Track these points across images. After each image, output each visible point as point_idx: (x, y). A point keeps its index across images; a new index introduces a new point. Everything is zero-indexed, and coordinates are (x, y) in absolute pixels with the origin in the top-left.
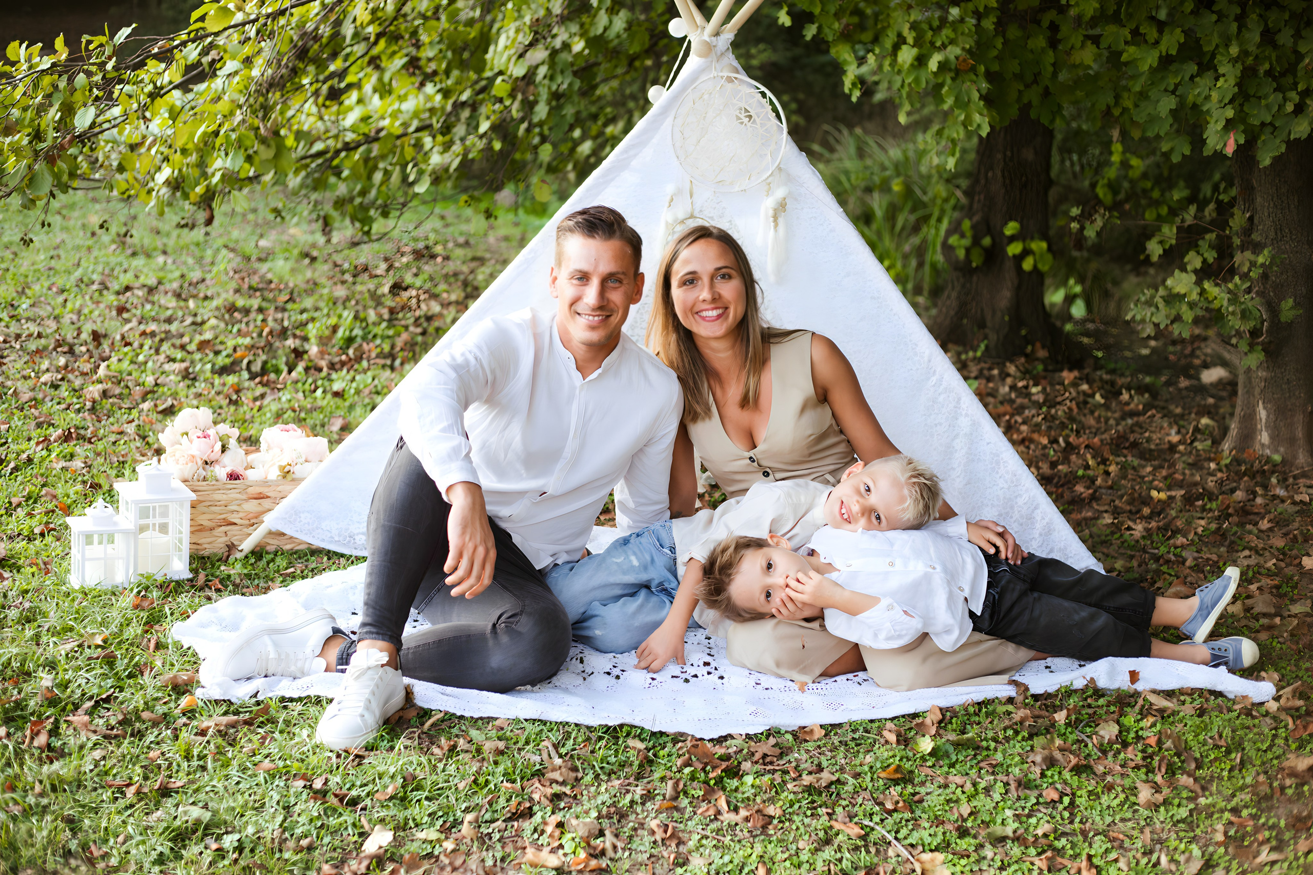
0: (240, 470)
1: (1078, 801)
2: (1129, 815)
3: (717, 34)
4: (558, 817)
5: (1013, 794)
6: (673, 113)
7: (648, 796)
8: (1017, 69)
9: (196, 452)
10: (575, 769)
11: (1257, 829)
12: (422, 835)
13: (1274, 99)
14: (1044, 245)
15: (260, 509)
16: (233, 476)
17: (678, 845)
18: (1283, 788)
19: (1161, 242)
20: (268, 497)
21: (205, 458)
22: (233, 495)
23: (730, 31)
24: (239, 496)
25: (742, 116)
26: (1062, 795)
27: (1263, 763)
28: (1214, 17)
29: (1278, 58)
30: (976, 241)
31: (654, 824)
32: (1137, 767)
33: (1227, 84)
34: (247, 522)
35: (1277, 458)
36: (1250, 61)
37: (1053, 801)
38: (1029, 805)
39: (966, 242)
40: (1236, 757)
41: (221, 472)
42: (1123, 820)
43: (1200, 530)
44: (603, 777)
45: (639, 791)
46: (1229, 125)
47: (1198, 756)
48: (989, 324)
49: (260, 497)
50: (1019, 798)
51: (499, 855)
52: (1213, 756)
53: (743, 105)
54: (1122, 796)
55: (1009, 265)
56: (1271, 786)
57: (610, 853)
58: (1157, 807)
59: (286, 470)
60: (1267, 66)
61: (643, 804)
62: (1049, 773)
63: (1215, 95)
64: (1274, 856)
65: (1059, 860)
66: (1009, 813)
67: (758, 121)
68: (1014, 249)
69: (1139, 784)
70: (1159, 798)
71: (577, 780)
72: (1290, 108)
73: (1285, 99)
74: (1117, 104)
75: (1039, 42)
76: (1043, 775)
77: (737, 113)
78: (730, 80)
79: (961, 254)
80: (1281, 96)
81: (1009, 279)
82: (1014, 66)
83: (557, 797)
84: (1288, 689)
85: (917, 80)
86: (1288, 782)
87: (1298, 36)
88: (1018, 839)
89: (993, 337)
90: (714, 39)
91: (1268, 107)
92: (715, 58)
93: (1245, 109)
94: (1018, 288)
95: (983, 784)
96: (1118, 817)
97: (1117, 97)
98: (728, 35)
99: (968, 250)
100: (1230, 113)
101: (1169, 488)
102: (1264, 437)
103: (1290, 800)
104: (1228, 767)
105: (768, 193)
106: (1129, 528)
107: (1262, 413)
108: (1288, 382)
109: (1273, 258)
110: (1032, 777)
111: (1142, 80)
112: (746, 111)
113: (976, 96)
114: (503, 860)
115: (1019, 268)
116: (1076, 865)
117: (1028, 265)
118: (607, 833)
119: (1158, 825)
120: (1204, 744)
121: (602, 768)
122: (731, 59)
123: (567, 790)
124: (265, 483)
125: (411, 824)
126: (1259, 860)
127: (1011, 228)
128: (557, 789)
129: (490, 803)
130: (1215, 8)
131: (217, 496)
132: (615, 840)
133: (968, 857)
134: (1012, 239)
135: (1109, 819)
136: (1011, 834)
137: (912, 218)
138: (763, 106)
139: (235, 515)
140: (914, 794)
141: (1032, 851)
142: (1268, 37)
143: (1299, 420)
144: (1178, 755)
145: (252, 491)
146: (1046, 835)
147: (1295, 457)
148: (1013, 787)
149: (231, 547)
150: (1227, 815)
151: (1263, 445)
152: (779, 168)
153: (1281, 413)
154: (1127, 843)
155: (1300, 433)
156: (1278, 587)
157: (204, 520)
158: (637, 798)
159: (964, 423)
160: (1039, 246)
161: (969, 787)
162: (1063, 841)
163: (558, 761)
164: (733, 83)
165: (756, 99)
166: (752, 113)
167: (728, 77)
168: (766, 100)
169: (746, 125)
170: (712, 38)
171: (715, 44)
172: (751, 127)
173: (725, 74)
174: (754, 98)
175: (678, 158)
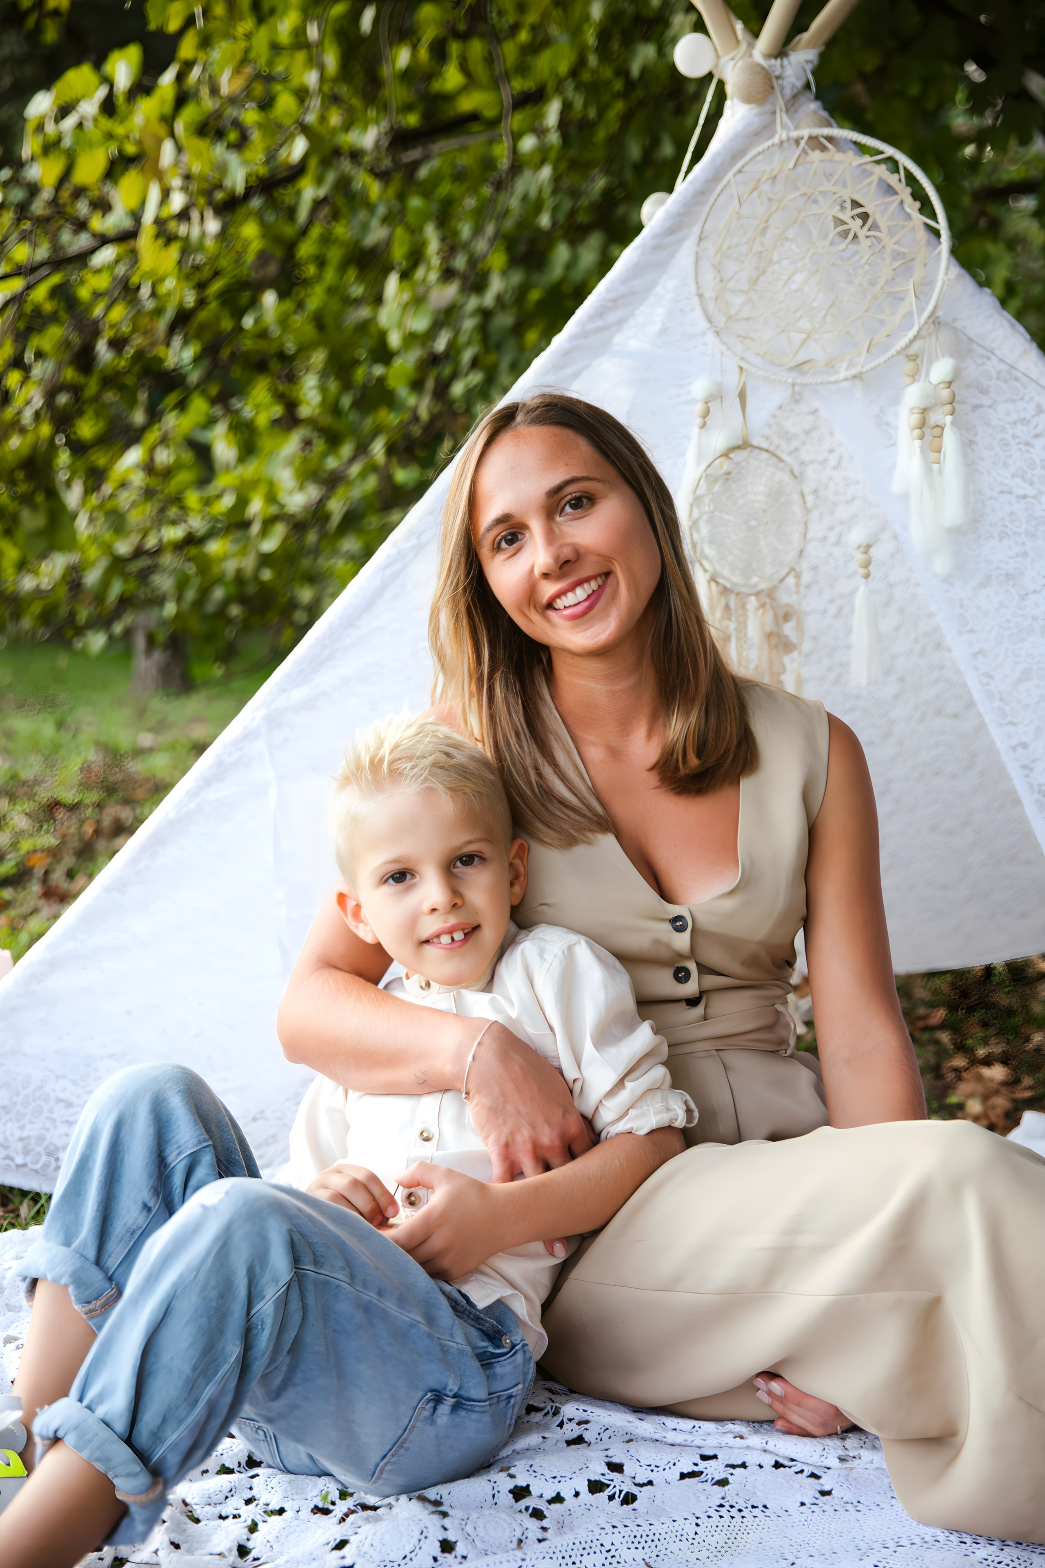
3: (781, 50)
6: (696, 230)
23: (810, 45)
25: (846, 216)
67: (882, 222)
77: (836, 211)
90: (778, 63)
92: (780, 103)
98: (804, 56)
112: (856, 204)
122: (813, 106)
138: (890, 190)
152: (935, 320)
164: (824, 149)
165: (875, 178)
166: (868, 209)
167: (811, 138)
168: (896, 176)
169: (855, 236)
170: (773, 61)
171: (777, 73)
172: (867, 237)
173: (806, 132)
174: (871, 174)
175: (710, 322)
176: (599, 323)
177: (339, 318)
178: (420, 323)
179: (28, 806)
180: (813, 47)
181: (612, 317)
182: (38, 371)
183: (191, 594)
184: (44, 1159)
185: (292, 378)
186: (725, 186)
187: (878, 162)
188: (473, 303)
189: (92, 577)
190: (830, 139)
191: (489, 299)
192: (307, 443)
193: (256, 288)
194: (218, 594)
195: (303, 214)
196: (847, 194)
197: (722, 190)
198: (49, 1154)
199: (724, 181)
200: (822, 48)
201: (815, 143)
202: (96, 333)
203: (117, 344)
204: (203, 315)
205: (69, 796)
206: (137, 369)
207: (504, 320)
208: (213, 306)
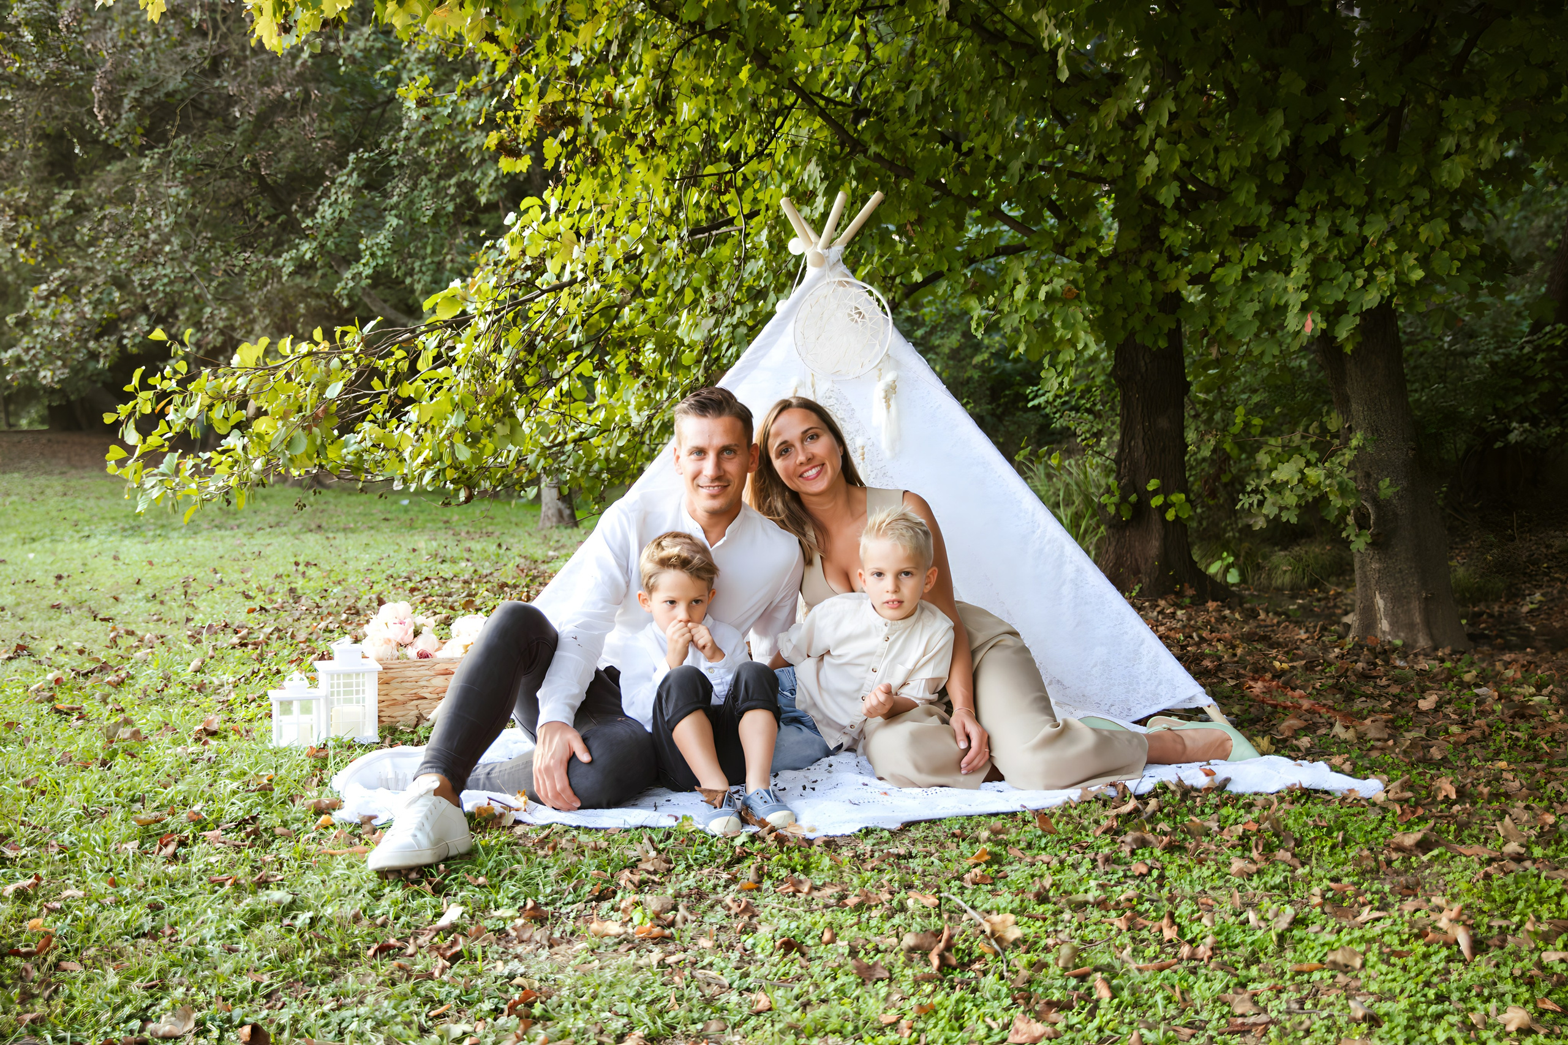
0: (429, 650)
1: (1167, 873)
2: (1221, 883)
3: (829, 247)
4: (637, 898)
5: (1101, 869)
6: (794, 318)
7: (734, 880)
8: (1120, 301)
9: (391, 636)
10: (669, 862)
11: (1358, 894)
12: (498, 913)
13: (1344, 278)
14: (1183, 496)
16: (423, 655)
17: (750, 918)
18: (1389, 862)
19: (1269, 453)
21: (399, 640)
22: (423, 672)
23: (840, 244)
24: (428, 672)
25: (853, 313)
26: (1150, 869)
27: (1367, 842)
28: (1288, 226)
29: (1346, 245)
30: (1124, 499)
31: (728, 900)
32: (1234, 847)
33: (1300, 270)
34: (436, 696)
35: (1398, 642)
36: (1320, 250)
37: (1141, 874)
38: (1115, 877)
39: (1115, 499)
40: (1339, 836)
41: (412, 652)
42: (1213, 888)
43: (1318, 685)
44: (696, 867)
45: (725, 876)
46: (1305, 308)
47: (1297, 835)
48: (1143, 567)
50: (1106, 873)
51: (569, 929)
52: (1312, 835)
53: (854, 304)
54: (1213, 869)
55: (1155, 517)
56: (1376, 860)
57: (680, 925)
58: (1250, 877)
60: (1336, 252)
61: (726, 887)
62: (1140, 851)
63: (1291, 287)
64: (1377, 914)
65: (1140, 920)
66: (1093, 883)
68: (1156, 501)
69: (1233, 859)
70: (1254, 868)
71: (669, 870)
72: (1359, 283)
73: (1355, 277)
74: (1212, 324)
75: (1139, 275)
76: (1133, 853)
77: (849, 311)
78: (841, 283)
79: (1112, 510)
80: (1350, 274)
81: (1156, 528)
82: (1117, 298)
83: (643, 883)
84: (1397, 783)
85: (1030, 313)
86: (1394, 856)
87: (1361, 224)
88: (1101, 904)
89: (1146, 580)
91: (1339, 286)
92: (829, 268)
93: (1319, 291)
94: (1165, 538)
95: (1070, 861)
96: (1208, 886)
97: (1212, 319)
98: (839, 248)
99: (1118, 506)
100: (1305, 296)
101: (1292, 660)
102: (1385, 625)
103: (1397, 873)
104: (1330, 844)
105: (880, 378)
106: (1250, 687)
107: (1380, 603)
108: (1401, 571)
109: (1365, 439)
110: (1122, 855)
111: (1231, 295)
112: (857, 308)
113: (1081, 317)
114: (572, 934)
115: (1164, 520)
116: (1157, 924)
117: (1170, 516)
118: (681, 907)
119: (1251, 891)
120: (1305, 824)
121: (696, 860)
122: (842, 268)
123: (656, 878)
124: (451, 660)
125: (492, 905)
126: (1360, 919)
127: (1153, 484)
128: (646, 876)
129: (575, 889)
130: (1288, 219)
131: (409, 673)
132: (687, 914)
133: (1045, 920)
134: (1155, 493)
135: (1198, 888)
136: (1091, 900)
137: (1093, 522)
138: (872, 305)
139: (425, 690)
140: (998, 872)
141: (1113, 913)
142: (1336, 232)
143: (1415, 606)
144: (1277, 835)
145: (440, 667)
146: (1130, 900)
147: (1416, 641)
148: (1100, 863)
149: (420, 718)
150: (1326, 882)
151: (1384, 632)
152: (887, 355)
153: (1397, 600)
154: (1217, 907)
155: (1417, 618)
156: (1392, 721)
157: (396, 695)
158: (722, 882)
159: (1069, 570)
160: (1178, 498)
161: (1055, 864)
162: (1147, 905)
163: (653, 854)
164: (844, 286)
165: (864, 298)
166: (862, 310)
168: (872, 297)
169: (856, 321)
170: (825, 250)
171: (826, 255)
172: (861, 321)
173: (837, 279)
175: (800, 354)
176: (754, 356)
177: (663, 320)
178: (698, 336)
179: (489, 586)
180: (842, 244)
181: (759, 354)
182: (506, 352)
183: (582, 467)
185: (637, 351)
188: (727, 320)
189: (531, 459)
190: (847, 282)
191: (735, 320)
192: (644, 385)
193: (621, 306)
194: (596, 467)
195: (644, 270)
197: (805, 302)
199: (805, 298)
202: (537, 335)
203: (546, 339)
204: (591, 320)
205: (511, 582)
206: (556, 351)
207: (743, 330)
208: (597, 316)
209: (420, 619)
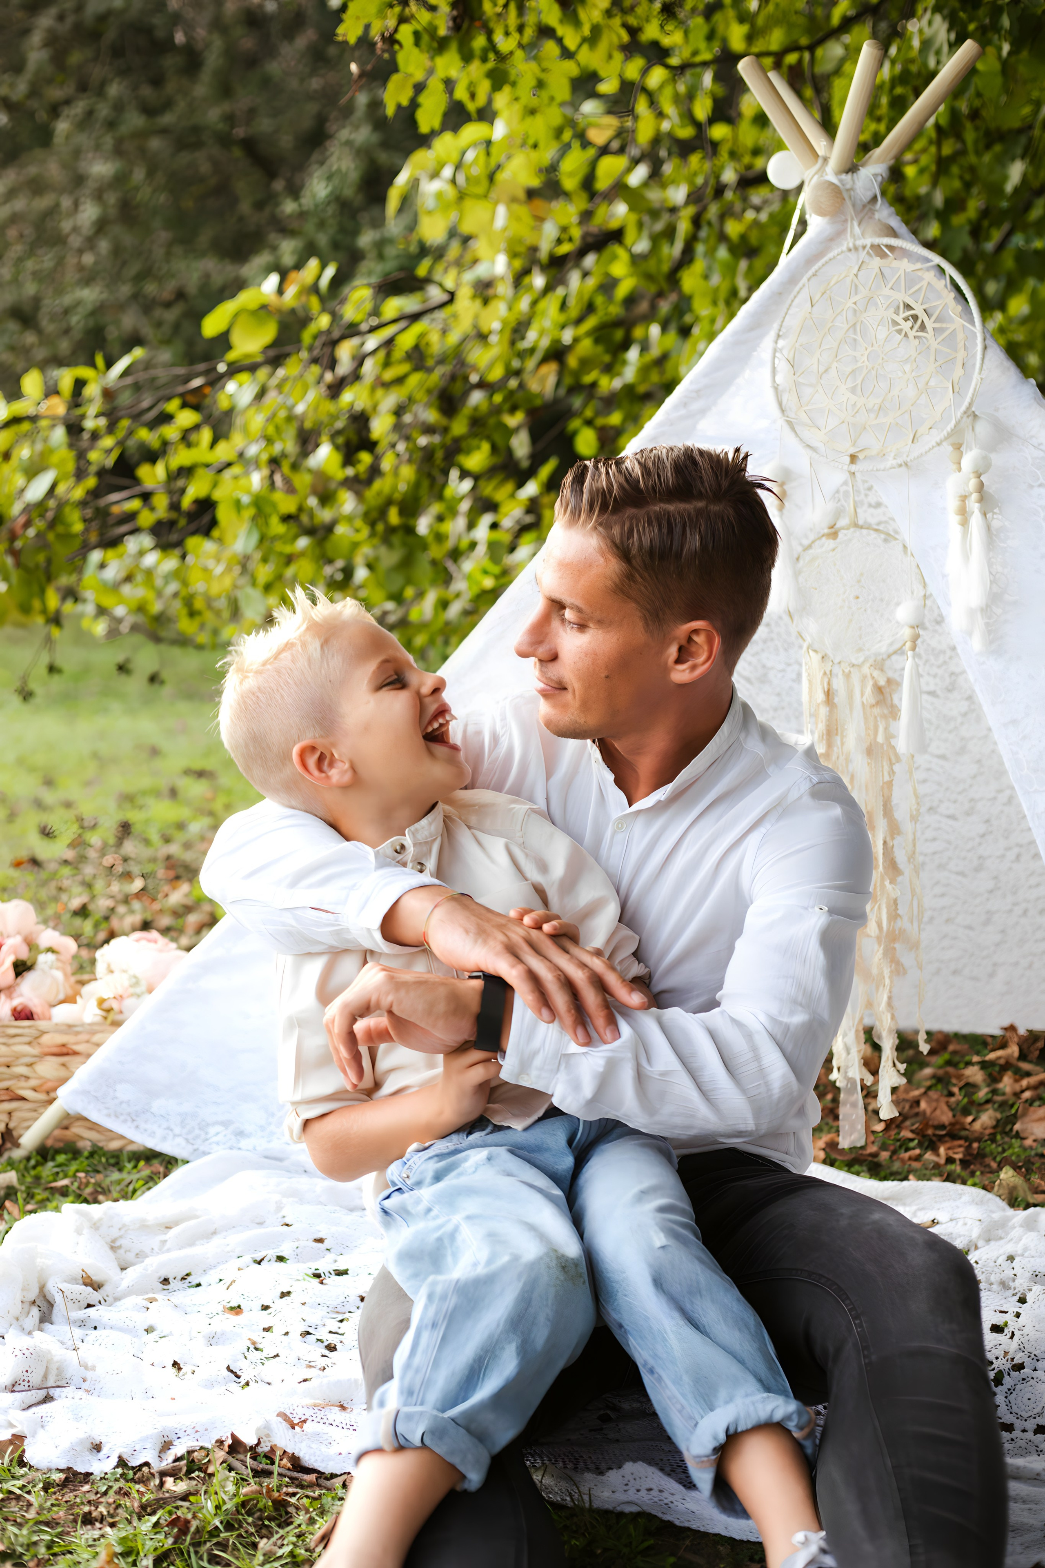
0: (35, 1004)
3: (852, 168)
15: (63, 1073)
16: (23, 1014)
20: (75, 1053)
22: (20, 1047)
23: (880, 160)
24: (27, 1049)
25: (899, 317)
34: (42, 1097)
41: (4, 1006)
49: (64, 1052)
59: (106, 1005)
67: (929, 324)
77: (891, 313)
90: (847, 178)
92: (849, 214)
112: (908, 307)
124: (69, 1028)
138: (938, 294)
139: (23, 1083)
145: (51, 1040)
149: (6, 1139)
164: (883, 256)
165: (924, 283)
166: (919, 311)
167: (872, 246)
168: (943, 282)
169: (906, 335)
170: (844, 176)
171: (848, 186)
172: (915, 337)
173: (868, 241)
174: (921, 279)
175: (783, 411)
176: (683, 412)
180: (882, 162)
181: (695, 406)
184: (197, 1132)
186: (801, 289)
187: (928, 269)
190: (891, 248)
196: (902, 297)
197: (798, 293)
198: (200, 1129)
199: (800, 285)
200: (892, 162)
201: (877, 250)
209: (49, 937)
